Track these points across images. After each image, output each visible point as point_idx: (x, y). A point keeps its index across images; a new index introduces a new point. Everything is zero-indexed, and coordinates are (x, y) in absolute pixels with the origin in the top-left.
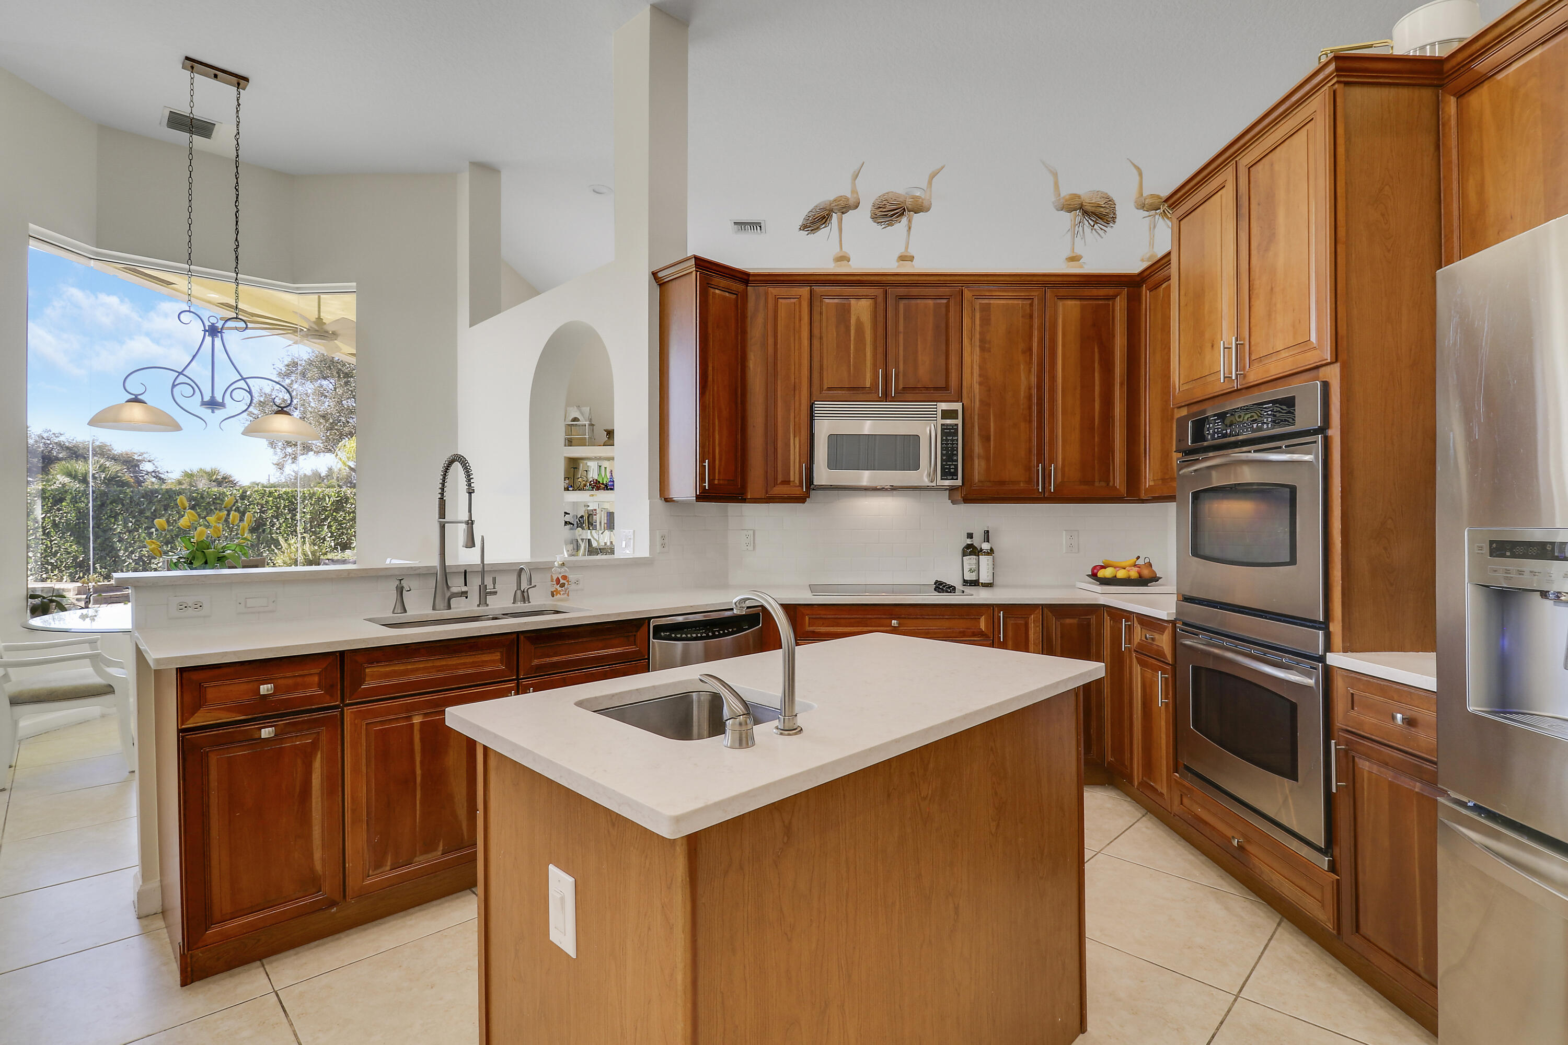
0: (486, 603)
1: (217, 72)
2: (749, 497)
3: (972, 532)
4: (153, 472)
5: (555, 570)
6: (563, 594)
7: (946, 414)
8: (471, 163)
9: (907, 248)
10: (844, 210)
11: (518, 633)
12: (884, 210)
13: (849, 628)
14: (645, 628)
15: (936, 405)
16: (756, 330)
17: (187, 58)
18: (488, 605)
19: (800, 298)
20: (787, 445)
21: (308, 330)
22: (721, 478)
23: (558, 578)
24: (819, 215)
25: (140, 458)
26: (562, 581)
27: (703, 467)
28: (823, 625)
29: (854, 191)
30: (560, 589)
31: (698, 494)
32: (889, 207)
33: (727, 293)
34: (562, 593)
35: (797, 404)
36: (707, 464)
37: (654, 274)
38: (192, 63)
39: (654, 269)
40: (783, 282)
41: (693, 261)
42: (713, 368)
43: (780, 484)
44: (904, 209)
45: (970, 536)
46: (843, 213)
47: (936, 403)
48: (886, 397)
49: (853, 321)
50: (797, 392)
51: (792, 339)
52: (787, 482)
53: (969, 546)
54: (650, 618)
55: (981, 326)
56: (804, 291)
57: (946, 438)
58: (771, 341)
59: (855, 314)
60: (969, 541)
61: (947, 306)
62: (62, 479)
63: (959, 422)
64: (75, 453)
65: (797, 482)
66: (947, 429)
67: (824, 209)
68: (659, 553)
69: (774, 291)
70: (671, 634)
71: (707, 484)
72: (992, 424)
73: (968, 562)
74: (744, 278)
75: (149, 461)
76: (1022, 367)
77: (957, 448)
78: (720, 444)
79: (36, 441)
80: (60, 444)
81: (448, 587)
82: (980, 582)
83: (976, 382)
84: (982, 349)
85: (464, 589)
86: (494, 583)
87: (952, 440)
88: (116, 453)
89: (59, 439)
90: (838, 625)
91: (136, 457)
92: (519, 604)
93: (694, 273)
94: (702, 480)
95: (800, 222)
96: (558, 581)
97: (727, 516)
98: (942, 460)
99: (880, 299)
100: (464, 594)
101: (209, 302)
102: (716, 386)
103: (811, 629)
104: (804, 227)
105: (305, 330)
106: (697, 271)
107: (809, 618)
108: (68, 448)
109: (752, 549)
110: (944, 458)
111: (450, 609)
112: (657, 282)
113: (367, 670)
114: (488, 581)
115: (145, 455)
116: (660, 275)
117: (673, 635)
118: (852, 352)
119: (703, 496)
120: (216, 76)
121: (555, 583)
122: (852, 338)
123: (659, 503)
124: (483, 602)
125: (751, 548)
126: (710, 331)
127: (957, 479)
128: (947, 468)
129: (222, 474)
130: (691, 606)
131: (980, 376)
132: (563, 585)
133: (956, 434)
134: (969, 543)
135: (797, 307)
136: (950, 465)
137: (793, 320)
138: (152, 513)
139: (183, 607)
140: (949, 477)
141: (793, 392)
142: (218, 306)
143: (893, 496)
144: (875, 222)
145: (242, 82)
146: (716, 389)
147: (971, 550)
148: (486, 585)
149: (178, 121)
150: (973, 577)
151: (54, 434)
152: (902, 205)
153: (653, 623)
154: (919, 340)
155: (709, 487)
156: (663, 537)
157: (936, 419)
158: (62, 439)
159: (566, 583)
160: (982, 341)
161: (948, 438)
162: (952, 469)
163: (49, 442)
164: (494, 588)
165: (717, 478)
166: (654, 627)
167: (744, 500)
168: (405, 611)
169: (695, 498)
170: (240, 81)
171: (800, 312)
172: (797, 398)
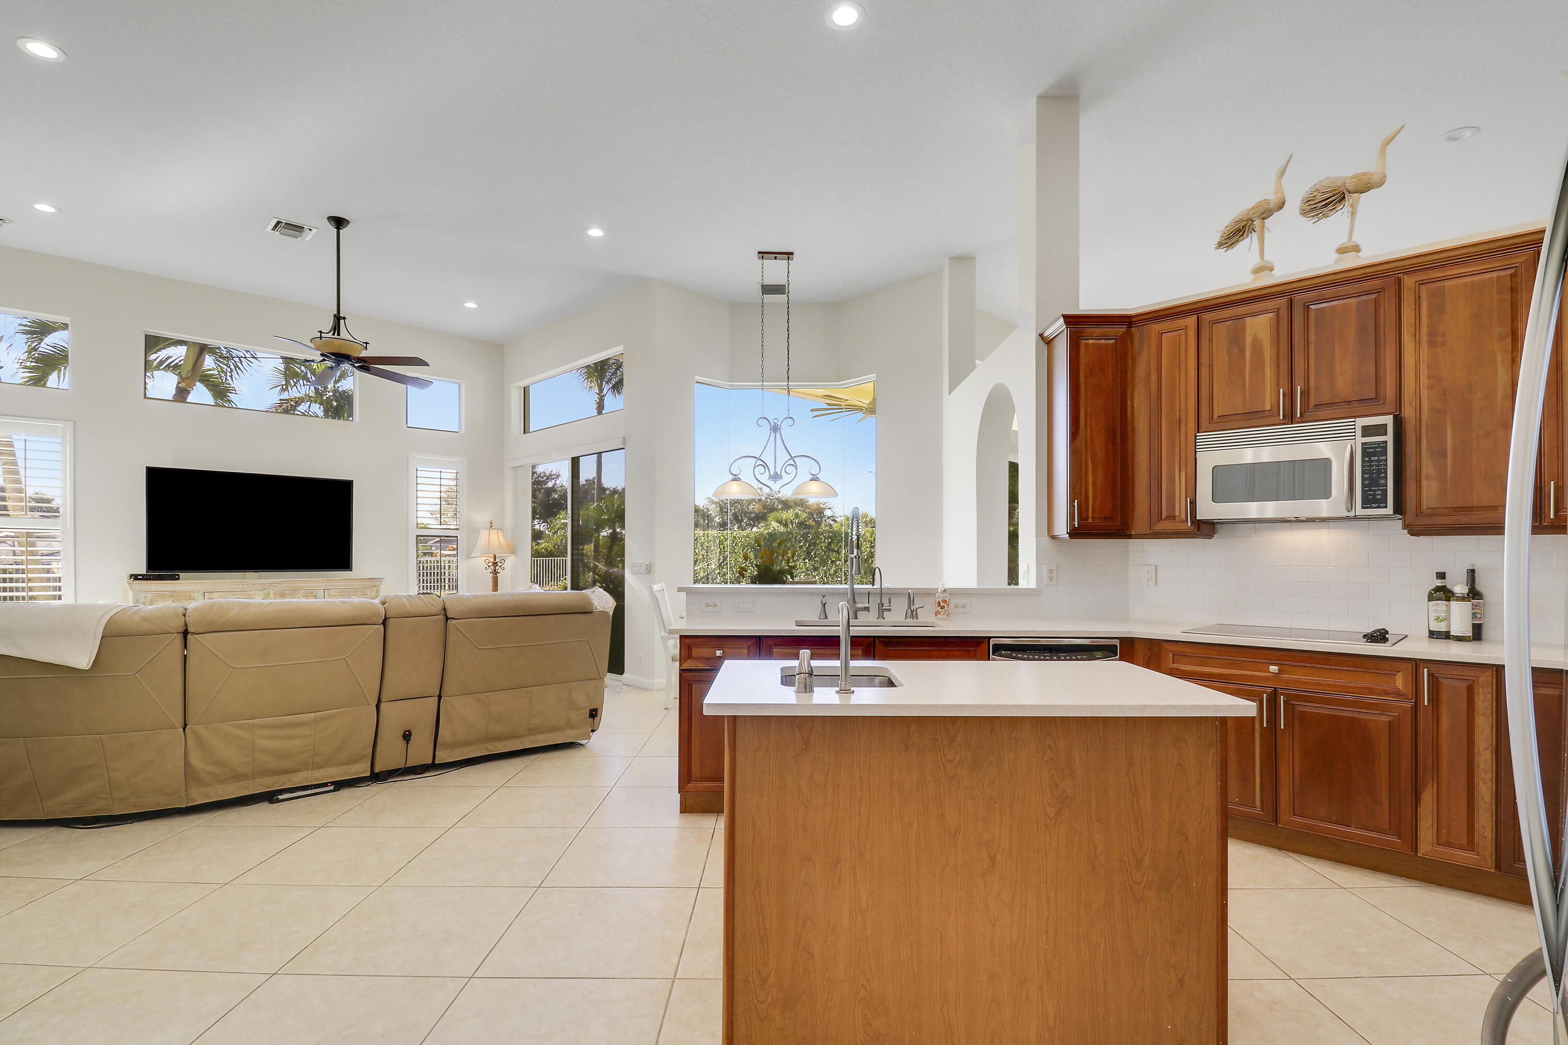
0: (883, 617)
1: (776, 255)
2: (1133, 533)
3: (1445, 571)
4: (832, 516)
5: (939, 595)
6: (943, 615)
7: (1367, 431)
8: (951, 259)
9: (1350, 236)
10: (1264, 215)
11: (874, 637)
12: (1314, 202)
13: (1220, 669)
14: (985, 645)
15: (1354, 421)
16: (1142, 368)
17: (759, 253)
18: (884, 619)
19: (1186, 328)
20: (1172, 480)
21: (866, 409)
22: (1096, 516)
23: (939, 601)
24: (1234, 229)
25: (824, 506)
26: (942, 604)
27: (1072, 506)
28: (1189, 663)
29: (1279, 189)
30: (940, 610)
31: (1069, 531)
32: (1319, 198)
33: (1103, 340)
34: (942, 613)
35: (1183, 437)
36: (1076, 504)
37: (1041, 335)
38: (762, 254)
39: (1040, 331)
40: (1167, 316)
41: (1062, 320)
42: (1086, 414)
43: (1164, 519)
44: (1344, 193)
45: (1441, 576)
46: (1264, 219)
47: (1354, 420)
48: (1290, 418)
49: (1248, 341)
50: (1183, 425)
51: (1177, 371)
52: (1171, 517)
53: (1438, 589)
54: (990, 638)
55: (1430, 316)
56: (1191, 321)
57: (1370, 459)
58: (1154, 378)
59: (1250, 333)
60: (1439, 583)
61: (1376, 302)
62: (774, 524)
63: (1389, 438)
64: (787, 505)
65: (1183, 516)
66: (1369, 448)
67: (1241, 221)
68: (1047, 585)
69: (1156, 327)
70: (1012, 654)
71: (1076, 523)
72: (1449, 436)
73: (1434, 608)
74: (1127, 321)
75: (829, 509)
76: (1499, 358)
77: (1386, 470)
78: (1094, 484)
79: (766, 498)
80: (778, 499)
81: (855, 602)
82: (1451, 634)
83: (1424, 387)
84: (1432, 344)
85: (867, 605)
86: (890, 602)
87: (1378, 461)
88: (810, 503)
89: (778, 496)
90: (1206, 665)
91: (822, 506)
92: (909, 620)
93: (1066, 329)
94: (1072, 518)
95: (1217, 239)
96: (939, 604)
97: (1128, 552)
98: (1363, 485)
99: (1284, 313)
100: (867, 609)
101: (817, 396)
102: (1089, 431)
103: (1175, 666)
104: (1220, 245)
105: (864, 409)
106: (1067, 328)
107: (1173, 655)
108: (782, 501)
109: (1154, 585)
110: (1367, 482)
111: (857, 619)
112: (1044, 342)
113: (774, 650)
114: (885, 601)
115: (827, 504)
116: (1046, 334)
117: (1014, 655)
118: (1247, 375)
119: (1075, 533)
120: (776, 258)
121: (937, 605)
122: (1248, 359)
123: (1046, 539)
124: (881, 615)
125: (1153, 583)
126: (1082, 380)
127: (1386, 507)
128: (1371, 495)
129: (869, 517)
130: (1032, 631)
131: (1429, 377)
132: (943, 607)
133: (1384, 452)
134: (1438, 585)
135: (1183, 339)
136: (1375, 491)
137: (1178, 352)
138: (807, 548)
139: (708, 605)
140: (1373, 505)
141: (1178, 425)
142: (823, 398)
143: (1329, 528)
144: (1304, 216)
145: (791, 256)
146: (1088, 434)
147: (1443, 593)
148: (883, 604)
149: (768, 289)
150: (1442, 627)
151: (775, 492)
152: (1341, 190)
153: (992, 642)
154: (1337, 350)
155: (1078, 525)
156: (1050, 571)
157: (1354, 437)
158: (779, 495)
159: (946, 606)
160: (1432, 334)
161: (1373, 458)
162: (1379, 494)
163: (772, 498)
164: (890, 606)
165: (1090, 516)
166: (993, 645)
167: (1129, 537)
168: (827, 618)
169: (1068, 535)
170: (789, 255)
171: (1186, 342)
172: (1183, 430)
